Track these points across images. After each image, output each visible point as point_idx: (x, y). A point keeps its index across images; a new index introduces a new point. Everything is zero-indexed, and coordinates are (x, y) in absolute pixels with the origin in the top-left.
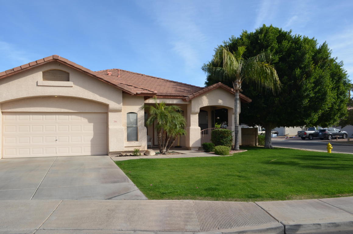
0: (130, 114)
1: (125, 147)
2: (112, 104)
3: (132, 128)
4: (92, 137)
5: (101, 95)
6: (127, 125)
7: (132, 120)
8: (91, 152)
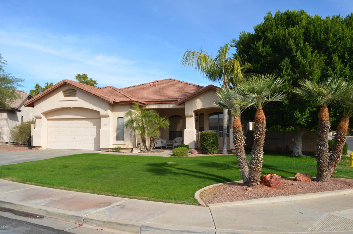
0: (119, 118)
1: (113, 145)
2: (102, 112)
3: (120, 130)
4: (95, 136)
5: (95, 105)
6: (117, 127)
7: (120, 123)
8: (94, 147)
